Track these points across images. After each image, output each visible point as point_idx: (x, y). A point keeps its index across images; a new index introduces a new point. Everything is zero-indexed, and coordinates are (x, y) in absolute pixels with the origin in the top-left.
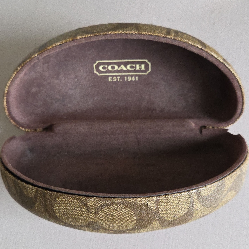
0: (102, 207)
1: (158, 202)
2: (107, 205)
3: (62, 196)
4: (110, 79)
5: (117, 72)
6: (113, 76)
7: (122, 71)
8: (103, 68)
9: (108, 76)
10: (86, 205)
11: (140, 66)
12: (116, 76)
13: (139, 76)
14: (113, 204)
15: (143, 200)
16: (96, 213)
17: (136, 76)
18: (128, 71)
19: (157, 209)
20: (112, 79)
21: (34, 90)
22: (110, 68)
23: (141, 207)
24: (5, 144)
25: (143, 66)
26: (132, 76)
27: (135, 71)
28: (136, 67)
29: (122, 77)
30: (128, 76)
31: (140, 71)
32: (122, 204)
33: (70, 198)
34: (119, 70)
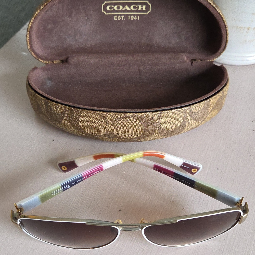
0: (118, 120)
1: (160, 116)
2: (122, 118)
3: (86, 111)
4: (115, 18)
5: (121, 11)
6: (118, 15)
7: (126, 11)
8: (110, 8)
9: (114, 15)
10: (105, 118)
11: (142, 6)
12: (121, 15)
13: (141, 15)
14: (126, 117)
15: (149, 114)
16: (113, 124)
17: (137, 15)
18: (131, 11)
19: (159, 121)
20: (117, 18)
21: (50, 27)
22: (116, 8)
23: (147, 120)
24: (29, 73)
25: (144, 7)
26: (134, 15)
27: (137, 11)
28: (138, 7)
29: (126, 16)
30: (131, 15)
31: (142, 11)
32: (134, 117)
33: (93, 113)
34: (123, 9)
